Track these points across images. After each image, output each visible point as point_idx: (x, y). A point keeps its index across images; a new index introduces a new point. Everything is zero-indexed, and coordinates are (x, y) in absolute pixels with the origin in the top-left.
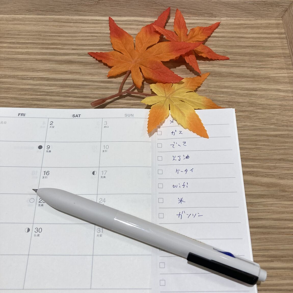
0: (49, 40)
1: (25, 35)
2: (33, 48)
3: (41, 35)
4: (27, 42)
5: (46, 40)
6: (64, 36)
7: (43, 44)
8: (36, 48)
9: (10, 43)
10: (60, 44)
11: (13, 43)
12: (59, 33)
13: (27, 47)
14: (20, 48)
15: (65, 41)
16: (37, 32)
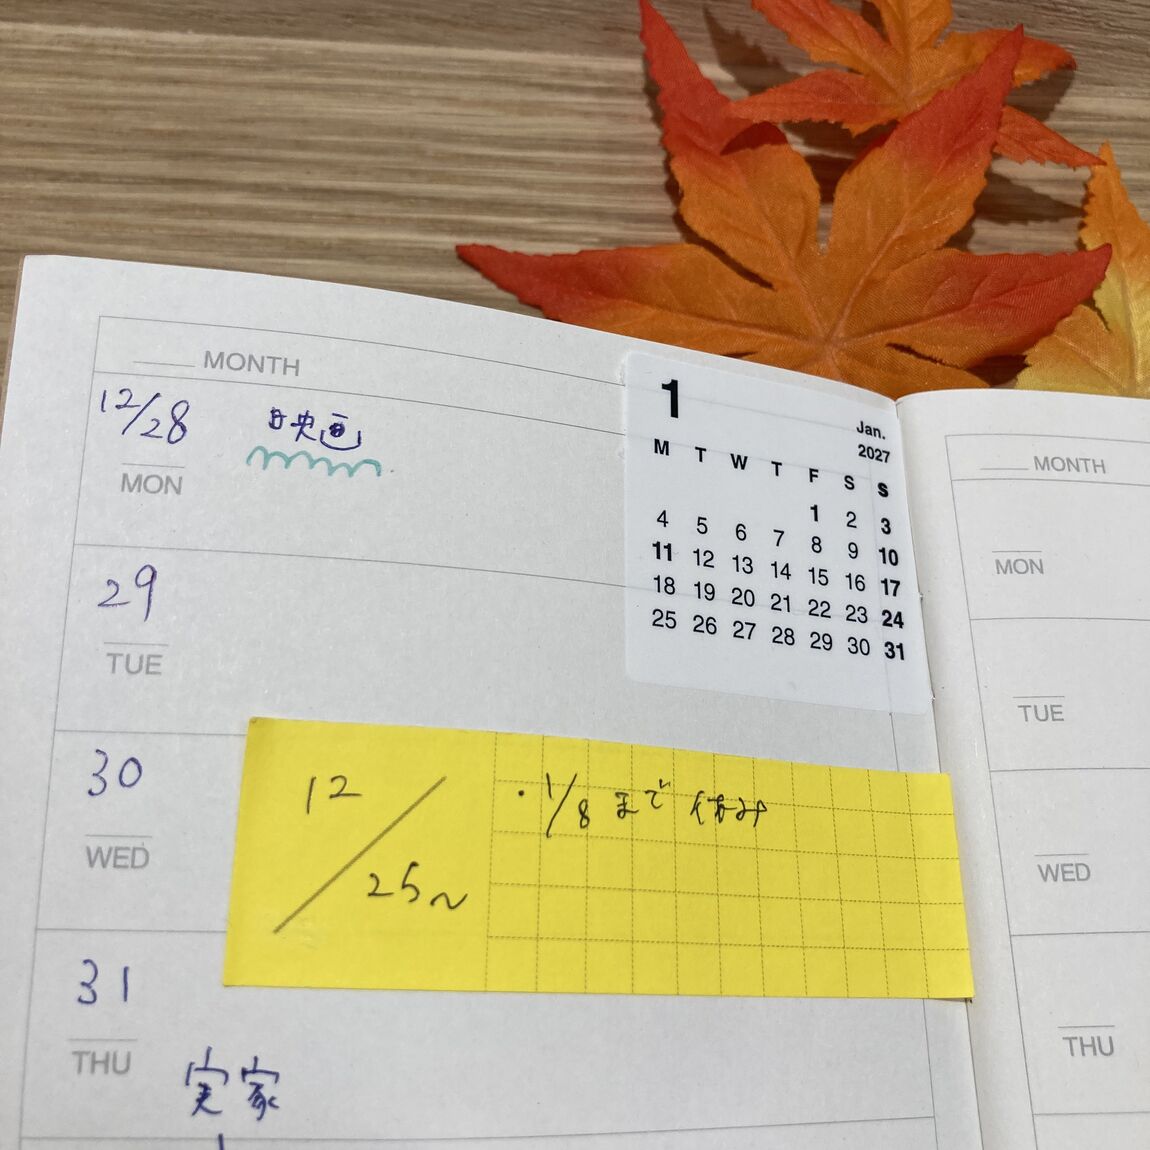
0: (469, 180)
1: (337, 148)
2: (381, 222)
3: (419, 153)
4: (349, 184)
5: (450, 179)
6: (548, 165)
7: (435, 201)
8: (398, 223)
9: (256, 188)
10: (532, 206)
11: (272, 190)
12: (520, 147)
13: (350, 216)
14: (307, 218)
15: (554, 190)
16: (399, 132)
